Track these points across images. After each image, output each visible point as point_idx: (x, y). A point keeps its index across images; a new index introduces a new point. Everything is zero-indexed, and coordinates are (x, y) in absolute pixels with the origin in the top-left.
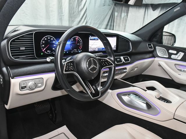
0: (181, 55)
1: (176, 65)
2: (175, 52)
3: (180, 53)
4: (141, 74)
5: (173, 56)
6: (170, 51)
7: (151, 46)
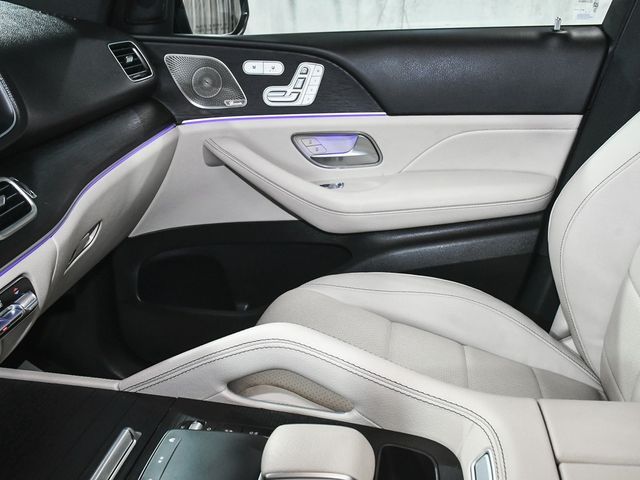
0: (312, 75)
1: (299, 141)
2: (276, 68)
3: (303, 66)
4: (127, 241)
5: (271, 96)
6: (251, 67)
7: (135, 56)
